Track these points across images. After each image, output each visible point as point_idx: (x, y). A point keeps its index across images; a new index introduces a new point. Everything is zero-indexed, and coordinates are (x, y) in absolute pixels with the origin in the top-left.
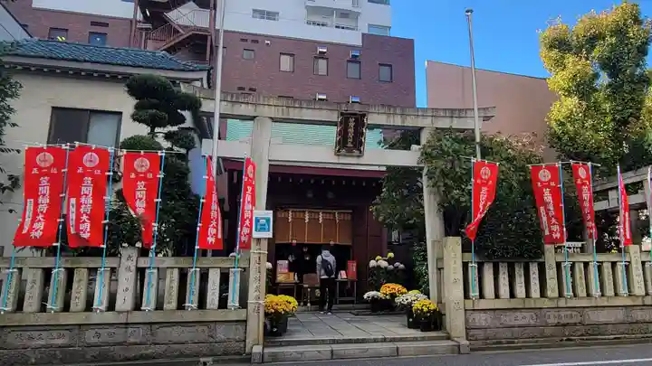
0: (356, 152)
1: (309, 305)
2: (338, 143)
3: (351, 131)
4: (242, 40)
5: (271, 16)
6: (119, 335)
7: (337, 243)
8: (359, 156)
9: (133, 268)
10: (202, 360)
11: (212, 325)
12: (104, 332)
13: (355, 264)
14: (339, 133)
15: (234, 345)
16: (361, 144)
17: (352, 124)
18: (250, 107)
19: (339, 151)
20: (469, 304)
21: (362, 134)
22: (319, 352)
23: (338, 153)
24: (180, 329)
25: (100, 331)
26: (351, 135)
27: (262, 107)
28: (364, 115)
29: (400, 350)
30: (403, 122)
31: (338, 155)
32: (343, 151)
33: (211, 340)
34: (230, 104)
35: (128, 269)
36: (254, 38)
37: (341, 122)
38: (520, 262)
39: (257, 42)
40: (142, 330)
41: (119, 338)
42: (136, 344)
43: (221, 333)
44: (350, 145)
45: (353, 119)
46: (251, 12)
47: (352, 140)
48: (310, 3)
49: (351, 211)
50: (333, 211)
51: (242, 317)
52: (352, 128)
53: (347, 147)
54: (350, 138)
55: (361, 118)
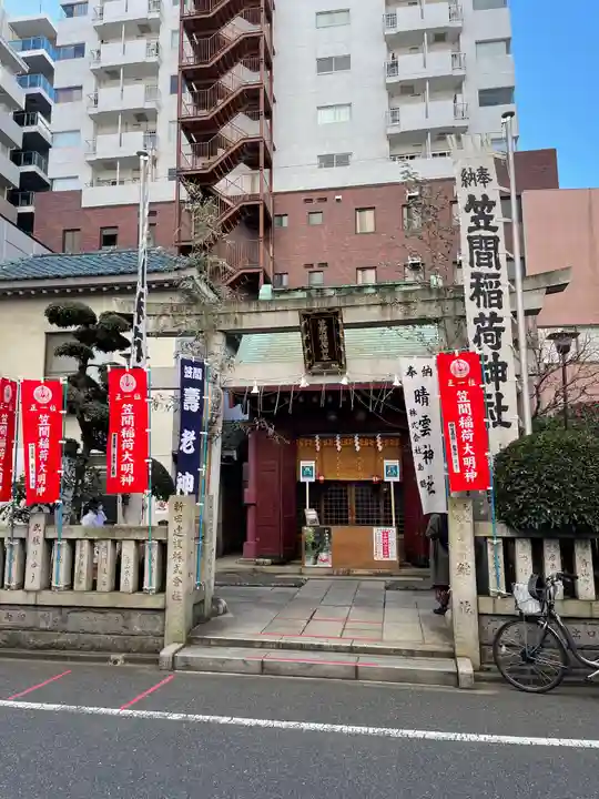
0: (336, 367)
2: (308, 356)
3: (324, 338)
4: (306, 201)
5: (343, 160)
6: (30, 618)
7: (381, 479)
8: (340, 373)
9: (41, 540)
10: (113, 656)
11: (126, 613)
12: (15, 613)
14: (307, 343)
15: (151, 641)
16: (341, 354)
17: (323, 328)
18: (194, 319)
19: (310, 367)
20: (487, 606)
21: (339, 341)
22: (244, 662)
23: (309, 370)
24: (91, 615)
25: (11, 612)
26: (325, 344)
28: (336, 314)
29: (360, 670)
31: (314, 374)
32: (316, 367)
33: (125, 631)
34: (170, 319)
35: (36, 540)
36: (323, 195)
37: (306, 328)
38: (586, 539)
39: (325, 199)
40: (52, 614)
41: (29, 622)
42: (46, 630)
43: (137, 624)
44: (325, 358)
45: (324, 321)
46: (317, 161)
47: (327, 351)
48: (390, 131)
49: (398, 434)
50: (372, 435)
51: (158, 605)
52: (324, 334)
53: (323, 361)
54: (324, 348)
55: (334, 317)
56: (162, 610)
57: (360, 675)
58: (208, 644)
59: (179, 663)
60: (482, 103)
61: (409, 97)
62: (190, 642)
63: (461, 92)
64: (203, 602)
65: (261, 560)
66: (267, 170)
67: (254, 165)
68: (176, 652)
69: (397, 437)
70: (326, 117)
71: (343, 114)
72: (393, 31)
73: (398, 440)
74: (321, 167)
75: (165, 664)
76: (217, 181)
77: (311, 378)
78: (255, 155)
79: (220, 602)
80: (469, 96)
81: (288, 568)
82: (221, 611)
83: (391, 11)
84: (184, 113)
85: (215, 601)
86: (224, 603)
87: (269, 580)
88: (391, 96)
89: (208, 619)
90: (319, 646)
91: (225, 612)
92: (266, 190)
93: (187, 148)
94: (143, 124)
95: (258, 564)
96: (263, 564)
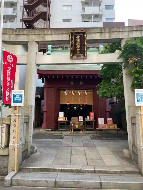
0: (82, 57)
1: (73, 131)
2: (72, 51)
3: (78, 44)
5: (69, 20)
7: (86, 104)
8: (84, 59)
13: (93, 113)
14: (72, 45)
15: (2, 169)
16: (84, 51)
17: (78, 40)
18: (25, 36)
19: (72, 56)
21: (85, 45)
23: (72, 58)
26: (78, 47)
27: (31, 36)
28: (84, 33)
29: (103, 184)
30: (110, 36)
32: (74, 57)
34: (15, 36)
37: (72, 38)
44: (78, 53)
45: (79, 37)
46: (62, 20)
47: (78, 50)
48: (83, 14)
49: (92, 90)
50: (84, 90)
51: (6, 153)
52: (78, 42)
53: (77, 54)
54: (78, 48)
55: (83, 35)
56: (7, 156)
57: (103, 187)
58: (29, 171)
59: (14, 183)
60: (106, 9)
61: (87, 5)
62: (20, 170)
63: (101, 5)
64: (27, 150)
65: (48, 129)
66: (48, 22)
67: (44, 19)
68: (13, 177)
70: (65, 8)
71: (70, 8)
73: (92, 92)
74: (63, 22)
75: (7, 183)
76: (34, 23)
78: (45, 16)
79: (34, 148)
80: (103, 6)
81: (57, 132)
82: (35, 152)
84: (25, 3)
85: (32, 147)
86: (36, 148)
87: (51, 136)
88: (82, 5)
89: (29, 156)
90: (80, 170)
91: (36, 151)
92: (48, 27)
93: (25, 13)
94: (13, 6)
95: (47, 131)
96: (48, 131)
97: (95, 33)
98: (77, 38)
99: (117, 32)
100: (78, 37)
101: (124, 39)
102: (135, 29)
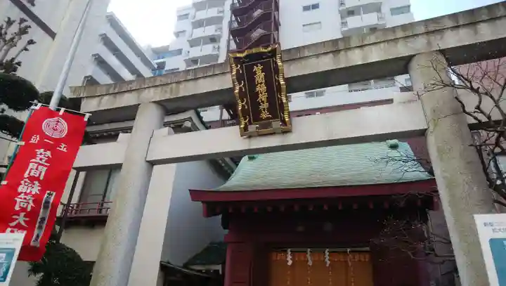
0: (276, 124)
3: (261, 89)
8: (285, 132)
17: (260, 76)
19: (246, 128)
26: (263, 97)
27: (146, 91)
28: (274, 53)
31: (250, 137)
32: (252, 128)
34: (112, 97)
37: (239, 78)
44: (265, 115)
45: (260, 67)
47: (266, 105)
49: (368, 249)
52: (261, 83)
53: (262, 119)
54: (263, 102)
55: (273, 61)
69: (366, 252)
72: (346, 29)
73: (367, 256)
77: (247, 140)
83: (344, 21)
97: (317, 56)
98: (256, 71)
99: (388, 41)
100: (258, 69)
101: (416, 58)
102: (450, 24)
